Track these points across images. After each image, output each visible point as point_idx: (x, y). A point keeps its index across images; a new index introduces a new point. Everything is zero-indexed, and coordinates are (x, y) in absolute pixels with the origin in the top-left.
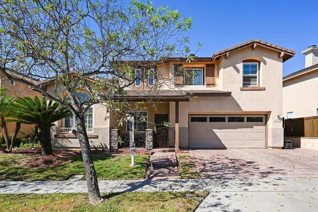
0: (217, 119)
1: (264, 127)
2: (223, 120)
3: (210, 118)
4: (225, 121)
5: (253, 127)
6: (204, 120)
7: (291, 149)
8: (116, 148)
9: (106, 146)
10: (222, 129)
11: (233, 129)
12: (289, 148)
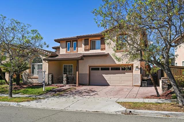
0: (105, 69)
1: (132, 73)
2: (108, 69)
3: (101, 68)
4: (109, 70)
5: (125, 74)
6: (98, 69)
7: (146, 87)
8: (51, 84)
9: (46, 82)
10: (107, 74)
11: (114, 74)
12: (145, 86)
